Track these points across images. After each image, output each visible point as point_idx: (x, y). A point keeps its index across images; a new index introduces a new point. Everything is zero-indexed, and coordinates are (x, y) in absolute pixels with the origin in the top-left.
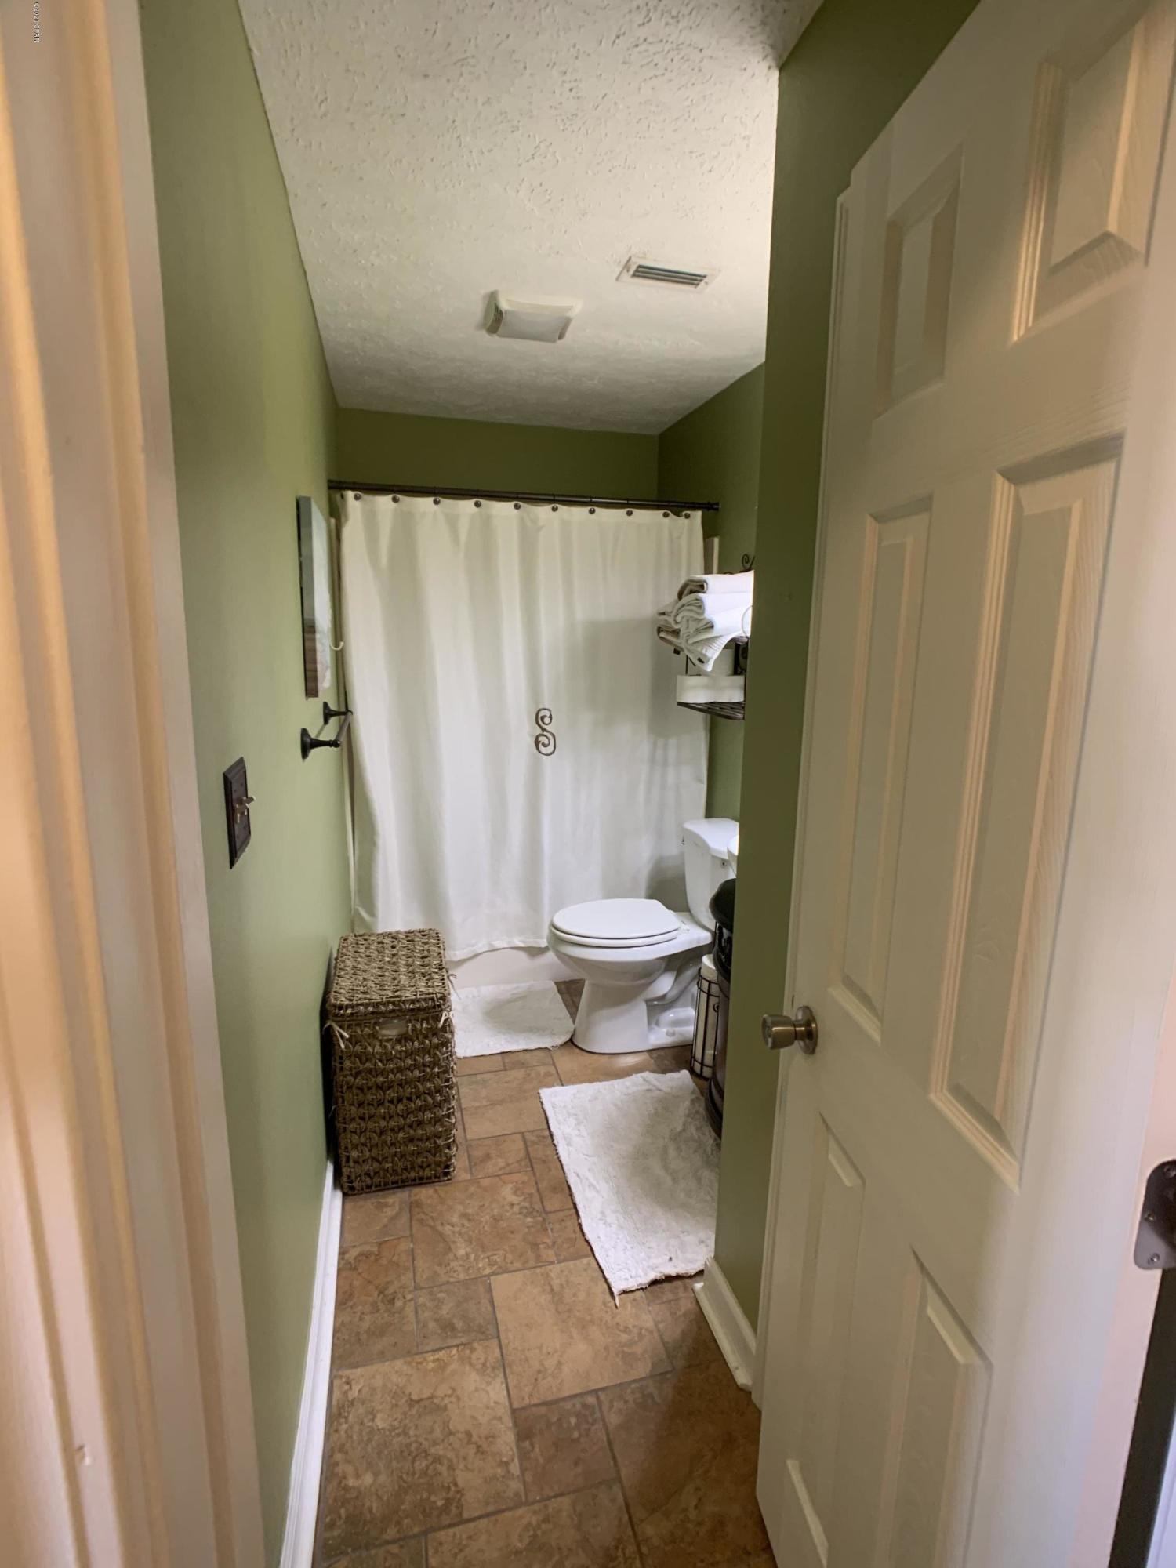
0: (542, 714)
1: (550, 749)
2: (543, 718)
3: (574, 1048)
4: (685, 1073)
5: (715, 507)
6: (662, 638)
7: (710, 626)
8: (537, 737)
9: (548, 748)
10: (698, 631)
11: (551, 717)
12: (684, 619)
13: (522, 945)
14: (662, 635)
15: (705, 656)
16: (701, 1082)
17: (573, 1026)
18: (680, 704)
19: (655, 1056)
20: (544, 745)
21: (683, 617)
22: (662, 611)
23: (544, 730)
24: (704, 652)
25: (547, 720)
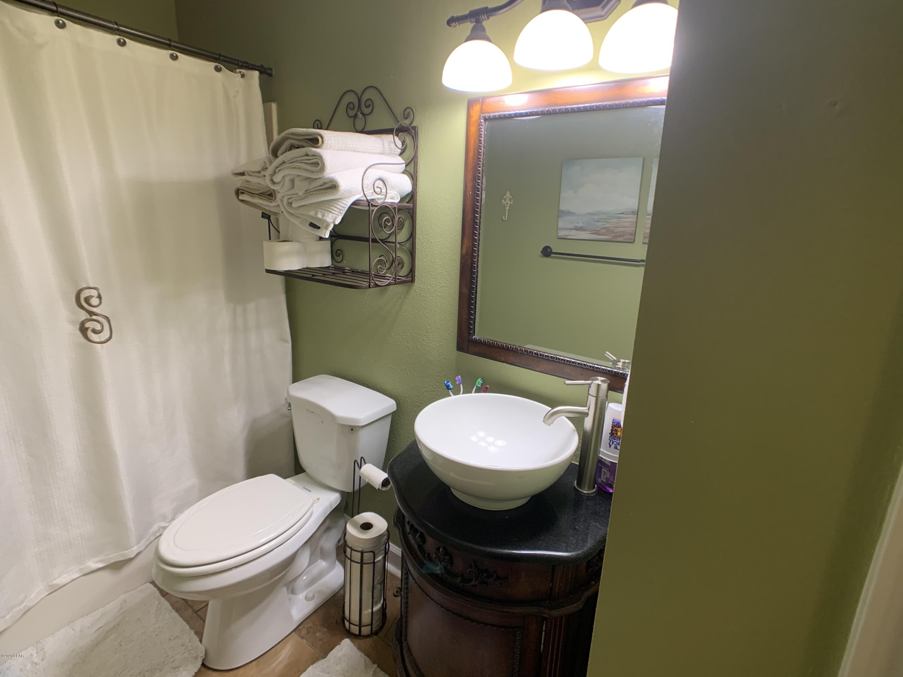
0: (83, 295)
1: (105, 334)
2: (87, 300)
3: (210, 672)
4: (346, 642)
5: (269, 72)
6: (242, 201)
7: (333, 186)
8: (83, 324)
9: (101, 334)
10: (308, 193)
11: (99, 297)
12: (287, 179)
13: (101, 565)
14: (241, 197)
15: (321, 220)
16: (362, 642)
17: (201, 648)
18: (268, 271)
19: (304, 632)
20: (95, 331)
21: (284, 177)
22: (241, 171)
23: (91, 313)
24: (320, 216)
25: (95, 301)
